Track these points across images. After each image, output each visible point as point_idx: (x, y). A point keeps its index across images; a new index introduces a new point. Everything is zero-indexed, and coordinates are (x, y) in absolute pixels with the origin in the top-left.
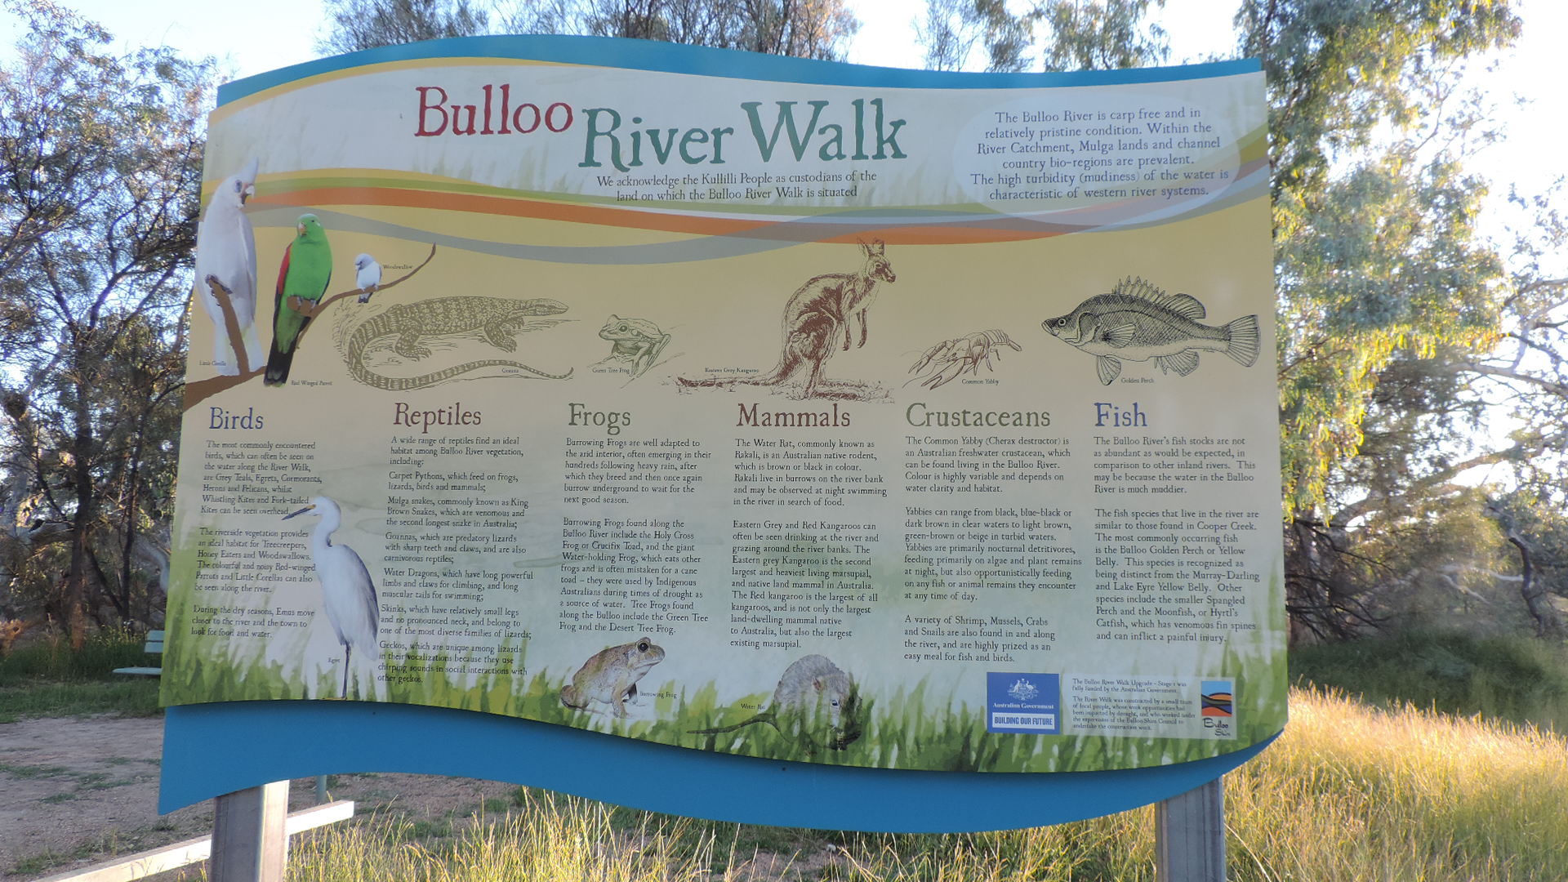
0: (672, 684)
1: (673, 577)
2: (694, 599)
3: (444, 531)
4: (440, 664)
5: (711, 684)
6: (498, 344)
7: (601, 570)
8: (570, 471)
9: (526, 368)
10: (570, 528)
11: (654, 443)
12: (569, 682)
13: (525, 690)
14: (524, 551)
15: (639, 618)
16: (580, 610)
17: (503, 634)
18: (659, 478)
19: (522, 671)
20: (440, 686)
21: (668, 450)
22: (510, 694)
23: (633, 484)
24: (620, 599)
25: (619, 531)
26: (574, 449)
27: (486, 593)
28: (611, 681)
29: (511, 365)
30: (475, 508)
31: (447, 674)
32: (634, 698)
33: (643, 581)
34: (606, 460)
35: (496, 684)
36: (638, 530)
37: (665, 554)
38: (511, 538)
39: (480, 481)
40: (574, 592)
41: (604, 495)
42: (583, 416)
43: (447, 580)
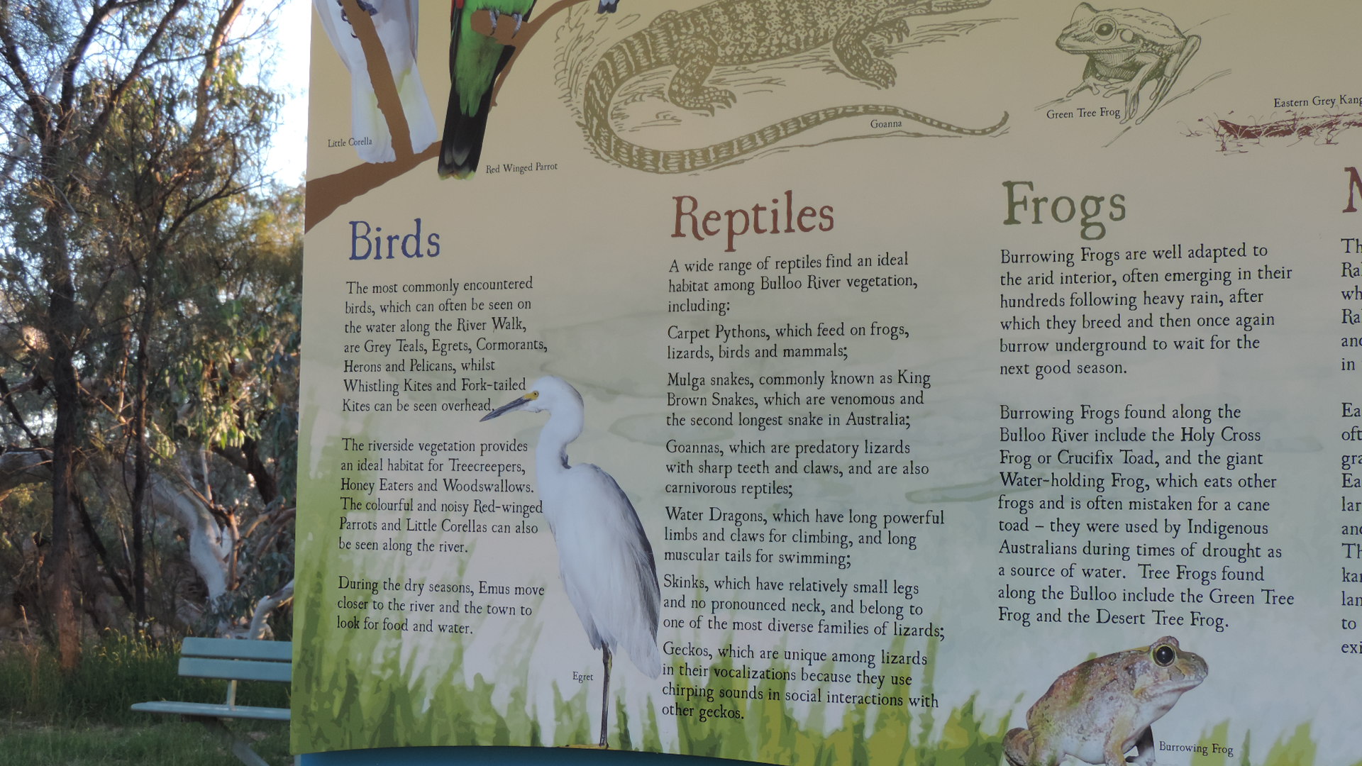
0: (1222, 728)
1: (1220, 517)
2: (1264, 560)
3: (773, 435)
4: (775, 685)
5: (1304, 730)
6: (860, 75)
7: (1076, 504)
8: (1008, 314)
9: (916, 117)
10: (1013, 425)
11: (1175, 252)
12: (1019, 721)
13: (936, 736)
14: (923, 470)
15: (1156, 598)
16: (1037, 584)
17: (890, 629)
18: (1187, 322)
19: (929, 700)
20: (776, 725)
21: (1204, 265)
22: (907, 744)
23: (1135, 335)
24: (1114, 562)
25: (1110, 429)
26: (1015, 270)
27: (856, 553)
28: (1102, 720)
29: (887, 112)
30: (829, 390)
31: (789, 704)
32: (1148, 754)
33: (1161, 526)
34: (1080, 289)
35: (880, 724)
36: (1148, 426)
37: (1203, 472)
38: (902, 447)
39: (836, 338)
40: (1025, 549)
41: (1078, 358)
42: (1031, 205)
43: (781, 527)
